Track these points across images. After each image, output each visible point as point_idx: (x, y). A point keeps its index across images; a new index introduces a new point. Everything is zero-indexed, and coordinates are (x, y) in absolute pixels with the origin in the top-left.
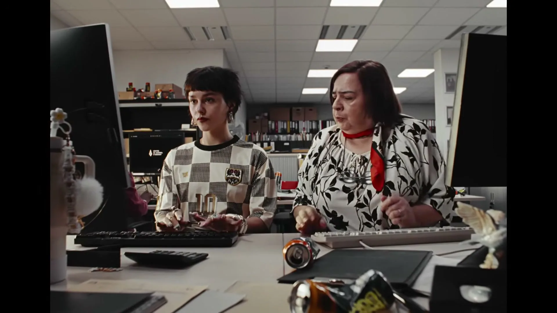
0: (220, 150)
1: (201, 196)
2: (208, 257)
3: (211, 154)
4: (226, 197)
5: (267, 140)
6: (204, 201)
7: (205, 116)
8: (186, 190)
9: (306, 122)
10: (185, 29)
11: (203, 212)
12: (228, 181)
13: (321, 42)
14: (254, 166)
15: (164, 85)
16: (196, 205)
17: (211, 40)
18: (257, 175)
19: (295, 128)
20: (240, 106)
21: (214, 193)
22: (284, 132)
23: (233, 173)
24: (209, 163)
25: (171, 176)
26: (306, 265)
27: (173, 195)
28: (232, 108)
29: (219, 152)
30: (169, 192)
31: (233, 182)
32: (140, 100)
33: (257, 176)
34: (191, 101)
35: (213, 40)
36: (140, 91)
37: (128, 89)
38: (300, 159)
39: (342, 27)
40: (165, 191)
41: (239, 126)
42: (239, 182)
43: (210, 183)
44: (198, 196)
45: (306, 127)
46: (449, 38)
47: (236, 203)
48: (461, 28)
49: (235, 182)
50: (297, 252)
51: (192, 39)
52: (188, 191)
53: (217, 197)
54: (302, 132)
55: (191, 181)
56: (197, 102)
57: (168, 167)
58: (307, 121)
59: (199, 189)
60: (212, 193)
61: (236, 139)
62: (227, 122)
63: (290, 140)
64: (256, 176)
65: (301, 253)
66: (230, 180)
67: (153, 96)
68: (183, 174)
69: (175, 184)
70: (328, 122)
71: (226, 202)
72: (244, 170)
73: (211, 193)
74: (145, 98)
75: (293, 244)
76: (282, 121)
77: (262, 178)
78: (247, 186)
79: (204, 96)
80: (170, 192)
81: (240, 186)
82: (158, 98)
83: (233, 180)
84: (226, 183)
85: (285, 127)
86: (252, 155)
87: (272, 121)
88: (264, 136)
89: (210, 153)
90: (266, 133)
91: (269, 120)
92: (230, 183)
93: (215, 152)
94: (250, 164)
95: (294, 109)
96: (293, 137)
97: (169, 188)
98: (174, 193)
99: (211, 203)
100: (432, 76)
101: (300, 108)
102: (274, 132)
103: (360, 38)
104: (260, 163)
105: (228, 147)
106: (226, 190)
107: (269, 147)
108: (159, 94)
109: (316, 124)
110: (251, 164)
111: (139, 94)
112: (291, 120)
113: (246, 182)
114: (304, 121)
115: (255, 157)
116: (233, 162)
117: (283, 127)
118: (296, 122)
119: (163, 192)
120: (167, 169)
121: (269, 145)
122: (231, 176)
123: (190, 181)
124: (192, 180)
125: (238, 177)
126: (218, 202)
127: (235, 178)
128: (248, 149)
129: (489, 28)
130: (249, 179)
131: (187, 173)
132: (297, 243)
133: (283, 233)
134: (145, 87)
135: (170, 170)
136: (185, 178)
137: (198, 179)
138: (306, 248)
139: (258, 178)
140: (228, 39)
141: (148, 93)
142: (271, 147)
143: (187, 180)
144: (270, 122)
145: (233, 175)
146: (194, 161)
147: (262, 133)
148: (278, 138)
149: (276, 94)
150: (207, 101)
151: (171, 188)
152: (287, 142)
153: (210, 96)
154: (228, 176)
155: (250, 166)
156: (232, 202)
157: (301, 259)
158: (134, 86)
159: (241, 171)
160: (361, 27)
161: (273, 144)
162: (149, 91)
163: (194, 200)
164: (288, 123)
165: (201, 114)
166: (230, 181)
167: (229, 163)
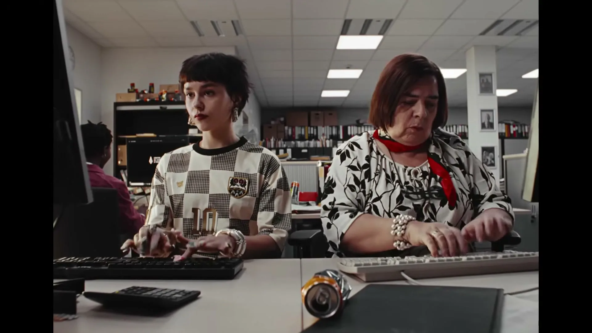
0: (222, 154)
1: (199, 211)
2: (200, 296)
3: (212, 159)
4: (228, 212)
5: (283, 147)
6: (202, 217)
7: (203, 113)
8: (181, 203)
9: (325, 127)
10: (193, 23)
11: (201, 230)
12: (232, 193)
13: (342, 38)
14: (263, 174)
15: (170, 86)
16: (193, 222)
17: (221, 36)
18: (266, 185)
19: (313, 134)
20: (248, 102)
21: (214, 208)
22: (302, 138)
23: (237, 182)
24: (209, 171)
25: (163, 185)
26: (333, 313)
27: (165, 208)
28: (237, 103)
29: (221, 156)
30: (160, 204)
31: (237, 194)
32: (143, 103)
33: (267, 187)
34: (187, 95)
35: (224, 36)
36: (143, 92)
37: (130, 90)
38: (320, 167)
39: (366, 21)
40: (155, 203)
41: (253, 131)
42: (245, 194)
43: (210, 195)
44: (195, 210)
45: (325, 133)
46: (484, 33)
47: (241, 220)
48: (498, 22)
49: (240, 193)
50: (322, 294)
51: (200, 35)
52: (182, 205)
53: (218, 212)
54: (322, 138)
55: (187, 193)
56: (194, 95)
57: (160, 174)
58: (327, 126)
59: (197, 202)
60: (212, 207)
61: (242, 142)
62: (232, 120)
63: (308, 147)
64: (265, 187)
65: (327, 296)
66: (233, 191)
67: (157, 98)
68: (178, 183)
69: (168, 195)
70: (349, 128)
71: (228, 219)
72: (250, 179)
73: (210, 207)
74: (148, 100)
75: (316, 283)
76: (299, 126)
77: (272, 189)
78: (255, 198)
79: (202, 87)
80: (162, 204)
81: (245, 199)
82: (163, 100)
83: (237, 191)
84: (229, 195)
85: (303, 133)
86: (261, 161)
87: (289, 126)
88: (280, 143)
89: (210, 157)
90: (282, 139)
91: (285, 125)
92: (233, 195)
93: (216, 157)
94: (258, 172)
95: (313, 113)
96: (312, 143)
97: (161, 200)
98: (167, 205)
99: (211, 219)
100: (464, 76)
101: (319, 112)
102: (291, 138)
103: (386, 33)
104: (270, 171)
105: (232, 151)
106: (229, 203)
107: (285, 154)
108: (164, 96)
109: (336, 129)
110: (260, 172)
111: (142, 96)
112: (309, 125)
113: (254, 194)
114: (324, 126)
115: (264, 164)
116: (238, 169)
117: (300, 133)
118: (315, 127)
119: (153, 204)
120: (159, 176)
121: (285, 152)
122: (236, 186)
123: (185, 193)
124: (188, 190)
125: (243, 188)
126: (218, 219)
127: (240, 189)
128: (257, 153)
129: (528, 22)
130: (257, 190)
131: (182, 182)
132: (321, 282)
133: (301, 258)
134: (148, 89)
135: (163, 178)
136: (179, 188)
137: (195, 190)
138: (333, 289)
139: (268, 189)
140: (240, 35)
141: (152, 94)
142: (288, 154)
143: (182, 190)
144: (286, 128)
145: (238, 186)
146: (191, 168)
147: (277, 139)
148: (295, 144)
149: (293, 96)
150: (206, 94)
151: (164, 199)
152: (304, 148)
153: (209, 88)
154: (232, 187)
155: (258, 174)
156: (236, 218)
157: (327, 305)
158: (136, 87)
159: (247, 181)
160: (386, 21)
161: (289, 151)
162: (153, 92)
163: (190, 215)
164: (306, 128)
165: (198, 110)
166: (234, 193)
167: (233, 171)
